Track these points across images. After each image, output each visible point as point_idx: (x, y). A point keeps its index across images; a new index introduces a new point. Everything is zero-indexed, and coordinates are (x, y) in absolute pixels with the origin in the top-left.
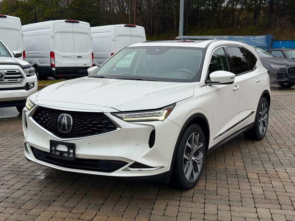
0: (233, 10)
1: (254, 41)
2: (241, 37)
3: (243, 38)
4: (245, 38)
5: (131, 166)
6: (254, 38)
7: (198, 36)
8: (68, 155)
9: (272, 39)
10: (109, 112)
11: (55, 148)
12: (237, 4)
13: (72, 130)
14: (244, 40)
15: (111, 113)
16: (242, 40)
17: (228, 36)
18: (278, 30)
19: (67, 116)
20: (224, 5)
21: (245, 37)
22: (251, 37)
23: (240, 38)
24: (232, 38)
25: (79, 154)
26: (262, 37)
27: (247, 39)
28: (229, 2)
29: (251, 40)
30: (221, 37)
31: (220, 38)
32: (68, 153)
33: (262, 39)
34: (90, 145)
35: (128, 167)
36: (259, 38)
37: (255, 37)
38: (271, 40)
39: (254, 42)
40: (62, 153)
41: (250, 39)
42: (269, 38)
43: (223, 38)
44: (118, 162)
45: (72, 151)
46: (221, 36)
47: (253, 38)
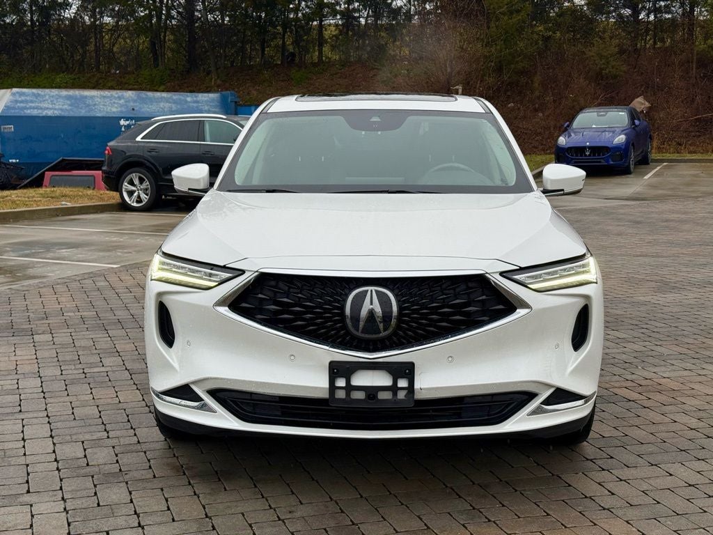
0: (97, 29)
1: (195, 105)
2: (164, 95)
3: (169, 98)
4: (174, 97)
5: (548, 402)
6: (195, 99)
7: (60, 90)
8: (395, 394)
9: (236, 102)
10: (497, 272)
11: (348, 382)
12: (101, 13)
13: (398, 327)
14: (174, 103)
15: (502, 274)
16: (170, 103)
17: (134, 92)
18: (213, 80)
19: (376, 291)
20: (69, 13)
21: (175, 95)
22: (188, 96)
23: (164, 97)
24: (144, 96)
25: (422, 387)
26: (211, 95)
27: (180, 99)
28: (82, 8)
29: (190, 102)
30: (117, 93)
31: (116, 96)
32: (394, 389)
33: (213, 100)
34: (451, 362)
35: (541, 403)
36: (206, 99)
37: (196, 97)
38: (233, 104)
39: (197, 107)
40: (372, 392)
41: (186, 102)
42: (229, 100)
43: (122, 95)
44: (512, 396)
45: (403, 383)
46: (118, 91)
47: (192, 97)
